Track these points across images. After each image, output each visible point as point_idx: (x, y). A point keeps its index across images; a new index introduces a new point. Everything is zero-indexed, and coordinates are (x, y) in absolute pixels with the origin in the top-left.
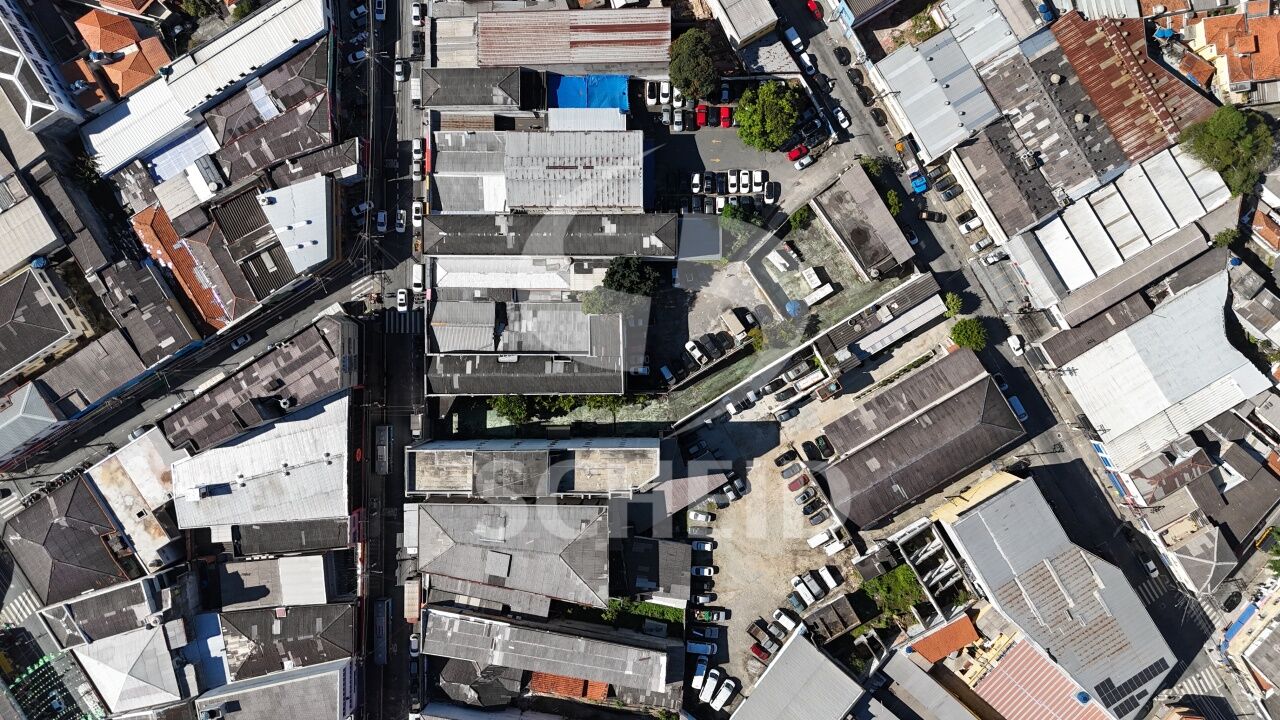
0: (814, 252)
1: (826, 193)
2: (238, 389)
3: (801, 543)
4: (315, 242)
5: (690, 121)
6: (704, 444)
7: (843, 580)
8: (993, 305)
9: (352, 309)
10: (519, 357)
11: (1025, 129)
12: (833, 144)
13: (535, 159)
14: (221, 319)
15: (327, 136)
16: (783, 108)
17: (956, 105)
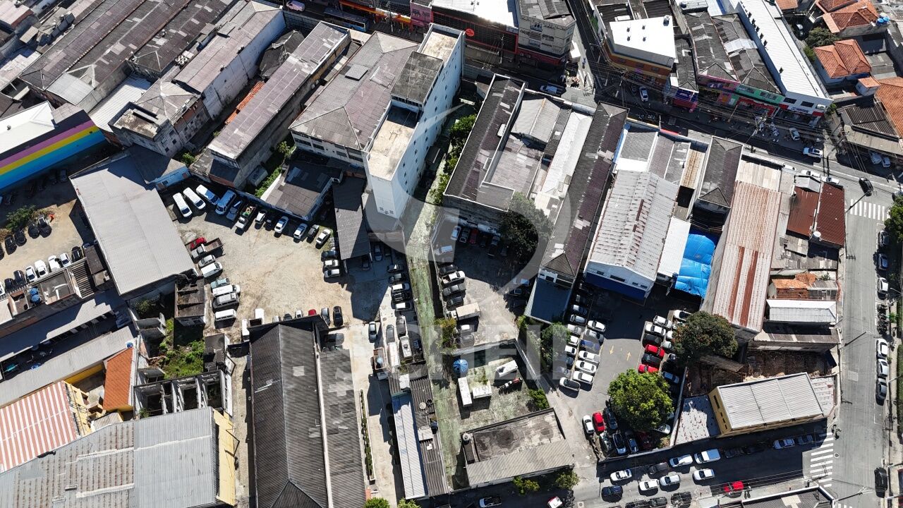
0: (504, 405)
1: (556, 422)
3: (265, 306)
4: (629, 39)
5: (652, 340)
6: (379, 258)
7: (217, 328)
10: (500, 137)
12: (598, 456)
13: (652, 195)
15: (705, 73)
16: (646, 403)
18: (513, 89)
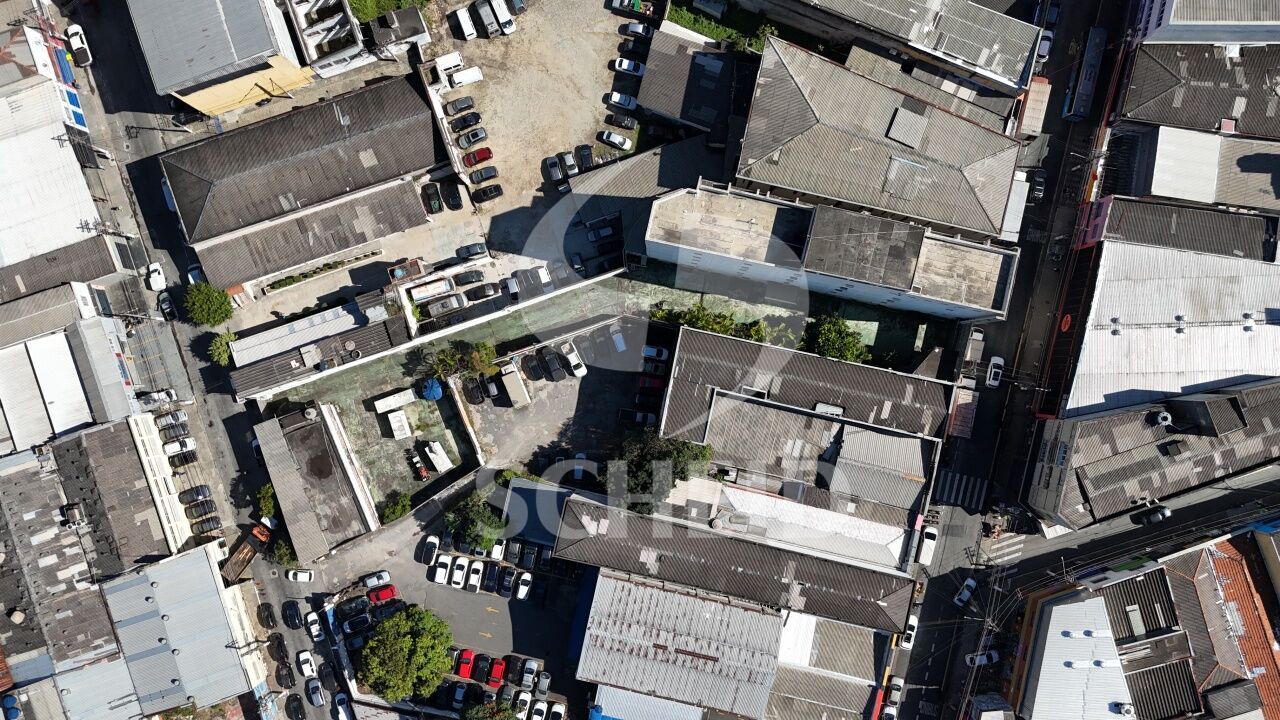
0: (390, 458)
1: (352, 536)
2: (1228, 455)
4: (1066, 634)
5: (513, 670)
7: (448, 17)
8: (175, 335)
9: (1028, 524)
10: (814, 409)
11: (75, 559)
12: (334, 595)
13: (731, 675)
14: (1220, 554)
16: (381, 664)
17: (155, 613)
18: (927, 421)
